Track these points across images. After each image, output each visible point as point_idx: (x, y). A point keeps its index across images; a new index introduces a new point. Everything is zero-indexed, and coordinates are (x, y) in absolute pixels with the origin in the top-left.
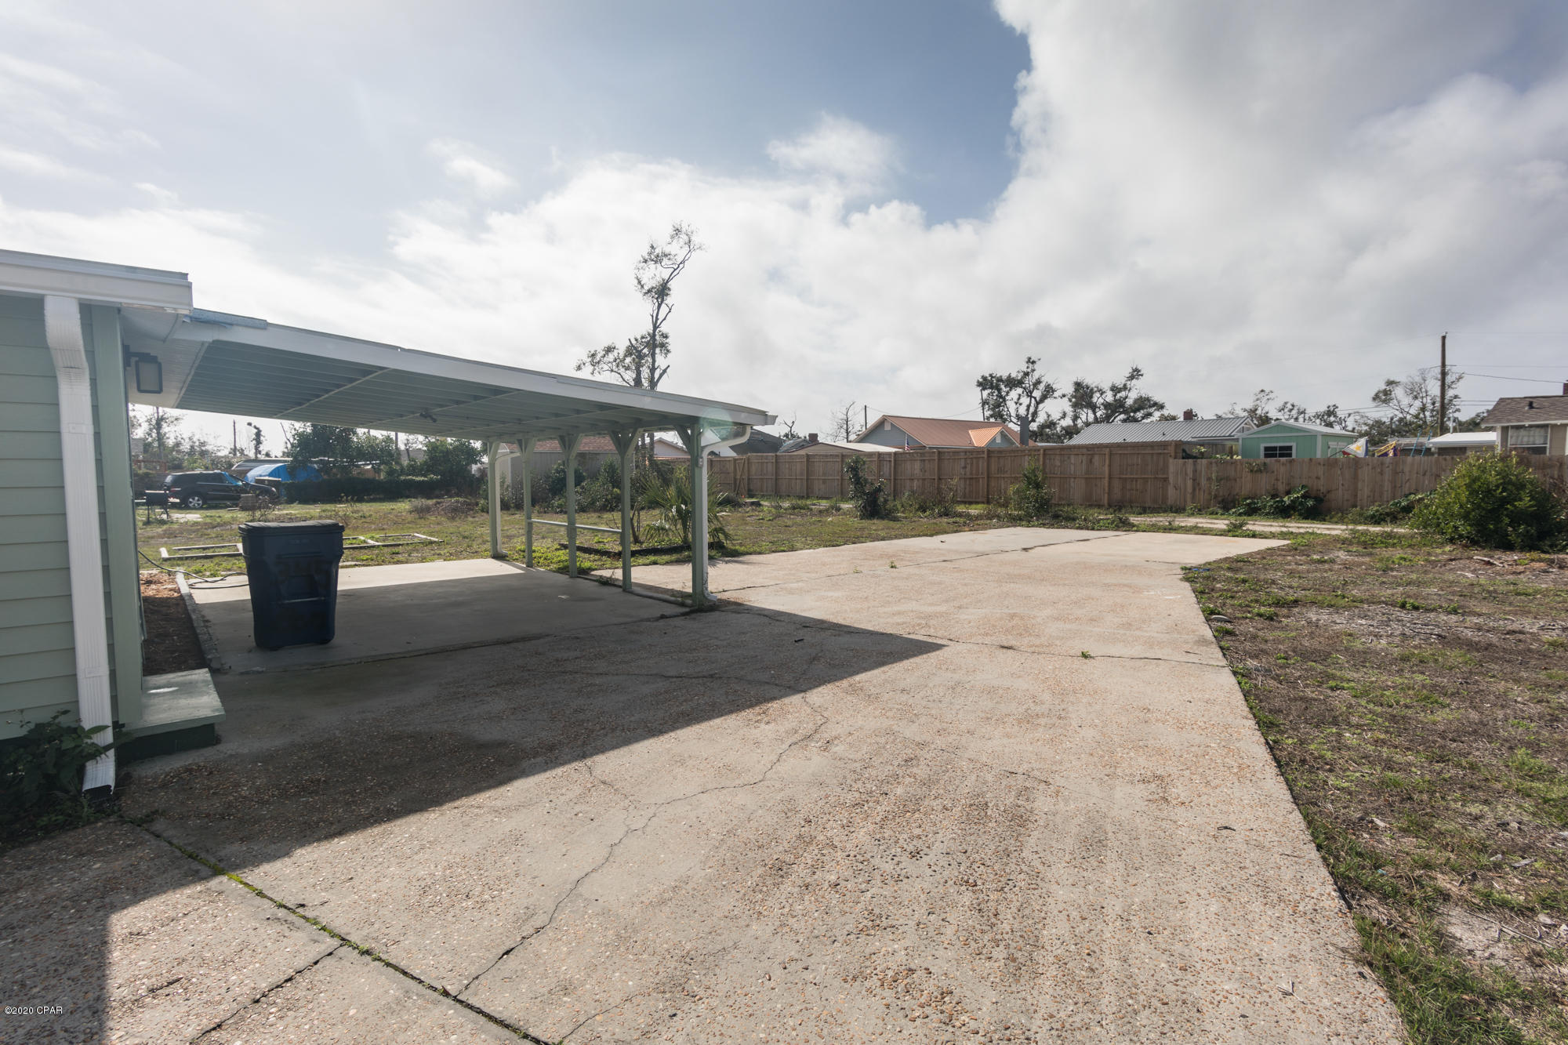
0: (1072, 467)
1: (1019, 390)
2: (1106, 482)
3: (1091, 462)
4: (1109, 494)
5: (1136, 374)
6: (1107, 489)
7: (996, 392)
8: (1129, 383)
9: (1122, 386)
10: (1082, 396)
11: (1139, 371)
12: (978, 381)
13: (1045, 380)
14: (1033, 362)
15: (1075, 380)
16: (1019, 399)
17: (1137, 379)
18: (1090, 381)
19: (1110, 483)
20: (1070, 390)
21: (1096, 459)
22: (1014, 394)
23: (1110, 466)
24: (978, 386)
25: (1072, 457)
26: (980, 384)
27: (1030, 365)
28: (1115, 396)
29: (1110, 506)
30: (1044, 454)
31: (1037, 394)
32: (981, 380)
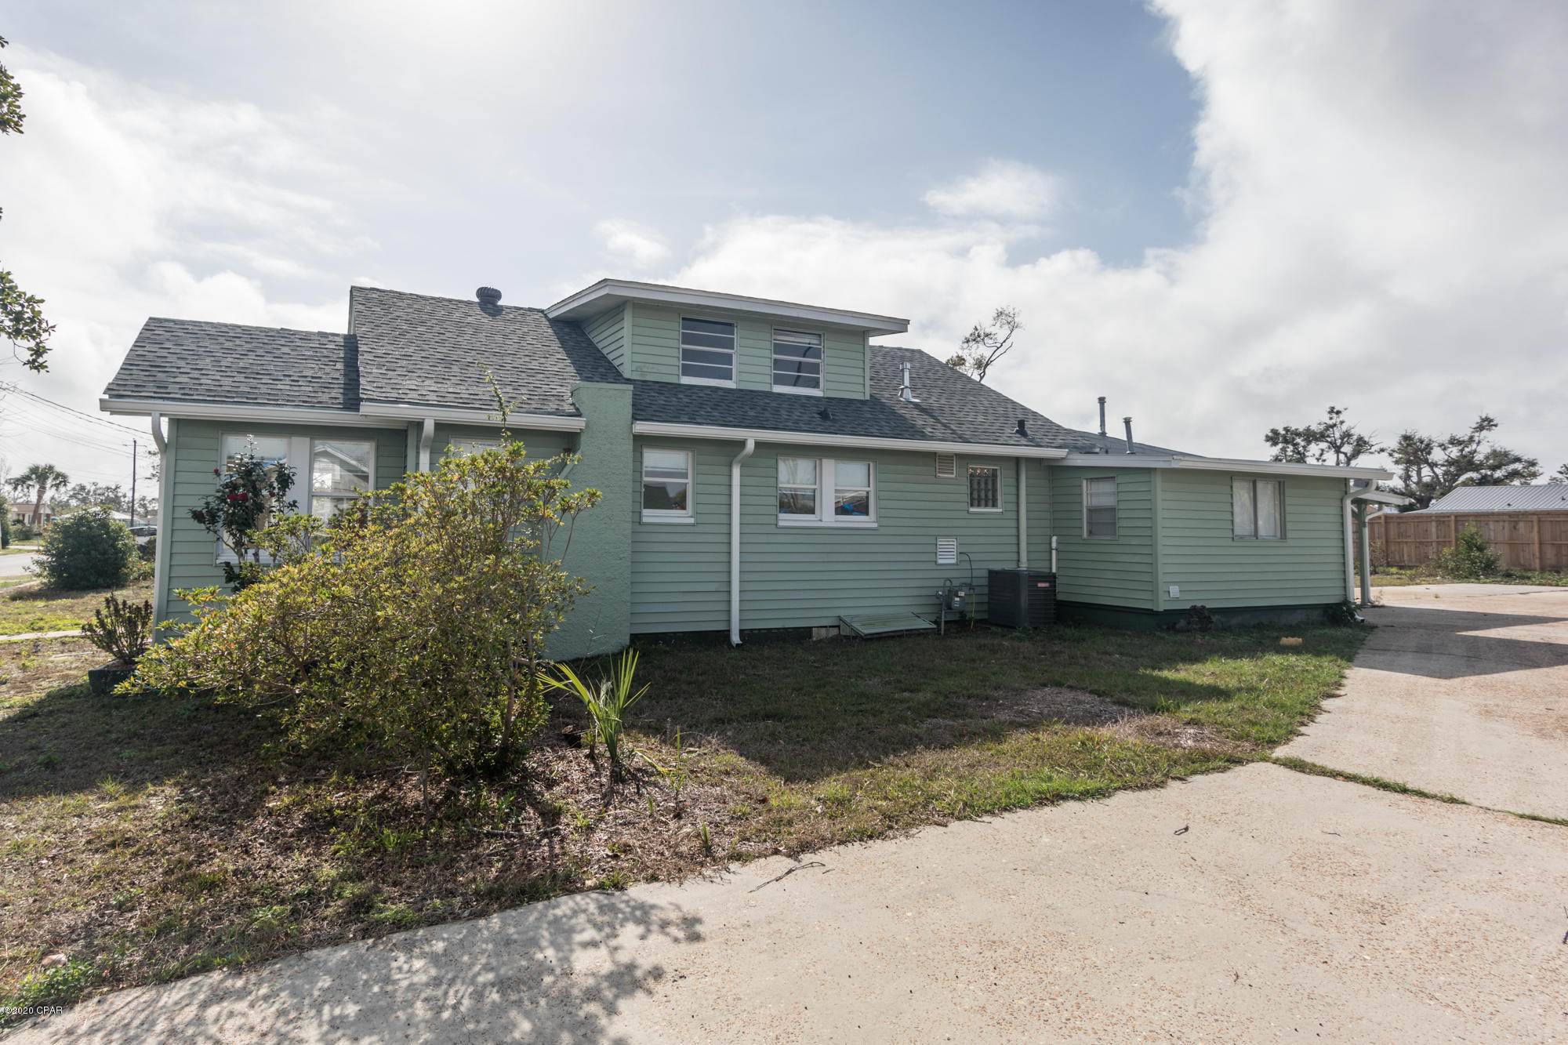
0: (1492, 534)
1: (1324, 445)
2: (1536, 547)
3: (1515, 528)
4: (1541, 559)
5: (1486, 424)
6: (1537, 554)
7: (1291, 448)
8: (1477, 434)
9: (1466, 438)
10: (1413, 451)
11: (1491, 421)
12: (1267, 436)
13: (1356, 433)
14: (1338, 413)
15: (1404, 433)
16: (1321, 455)
17: (1489, 430)
18: (1423, 433)
19: (1540, 548)
20: (1393, 443)
21: (1521, 526)
22: (1314, 449)
23: (1539, 532)
24: (1267, 441)
25: (1492, 525)
26: (1268, 439)
27: (1334, 415)
28: (1462, 450)
29: (1543, 570)
30: (1456, 521)
31: (1347, 449)
32: (1270, 434)
